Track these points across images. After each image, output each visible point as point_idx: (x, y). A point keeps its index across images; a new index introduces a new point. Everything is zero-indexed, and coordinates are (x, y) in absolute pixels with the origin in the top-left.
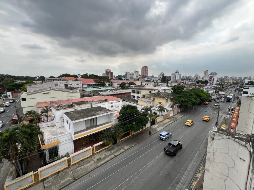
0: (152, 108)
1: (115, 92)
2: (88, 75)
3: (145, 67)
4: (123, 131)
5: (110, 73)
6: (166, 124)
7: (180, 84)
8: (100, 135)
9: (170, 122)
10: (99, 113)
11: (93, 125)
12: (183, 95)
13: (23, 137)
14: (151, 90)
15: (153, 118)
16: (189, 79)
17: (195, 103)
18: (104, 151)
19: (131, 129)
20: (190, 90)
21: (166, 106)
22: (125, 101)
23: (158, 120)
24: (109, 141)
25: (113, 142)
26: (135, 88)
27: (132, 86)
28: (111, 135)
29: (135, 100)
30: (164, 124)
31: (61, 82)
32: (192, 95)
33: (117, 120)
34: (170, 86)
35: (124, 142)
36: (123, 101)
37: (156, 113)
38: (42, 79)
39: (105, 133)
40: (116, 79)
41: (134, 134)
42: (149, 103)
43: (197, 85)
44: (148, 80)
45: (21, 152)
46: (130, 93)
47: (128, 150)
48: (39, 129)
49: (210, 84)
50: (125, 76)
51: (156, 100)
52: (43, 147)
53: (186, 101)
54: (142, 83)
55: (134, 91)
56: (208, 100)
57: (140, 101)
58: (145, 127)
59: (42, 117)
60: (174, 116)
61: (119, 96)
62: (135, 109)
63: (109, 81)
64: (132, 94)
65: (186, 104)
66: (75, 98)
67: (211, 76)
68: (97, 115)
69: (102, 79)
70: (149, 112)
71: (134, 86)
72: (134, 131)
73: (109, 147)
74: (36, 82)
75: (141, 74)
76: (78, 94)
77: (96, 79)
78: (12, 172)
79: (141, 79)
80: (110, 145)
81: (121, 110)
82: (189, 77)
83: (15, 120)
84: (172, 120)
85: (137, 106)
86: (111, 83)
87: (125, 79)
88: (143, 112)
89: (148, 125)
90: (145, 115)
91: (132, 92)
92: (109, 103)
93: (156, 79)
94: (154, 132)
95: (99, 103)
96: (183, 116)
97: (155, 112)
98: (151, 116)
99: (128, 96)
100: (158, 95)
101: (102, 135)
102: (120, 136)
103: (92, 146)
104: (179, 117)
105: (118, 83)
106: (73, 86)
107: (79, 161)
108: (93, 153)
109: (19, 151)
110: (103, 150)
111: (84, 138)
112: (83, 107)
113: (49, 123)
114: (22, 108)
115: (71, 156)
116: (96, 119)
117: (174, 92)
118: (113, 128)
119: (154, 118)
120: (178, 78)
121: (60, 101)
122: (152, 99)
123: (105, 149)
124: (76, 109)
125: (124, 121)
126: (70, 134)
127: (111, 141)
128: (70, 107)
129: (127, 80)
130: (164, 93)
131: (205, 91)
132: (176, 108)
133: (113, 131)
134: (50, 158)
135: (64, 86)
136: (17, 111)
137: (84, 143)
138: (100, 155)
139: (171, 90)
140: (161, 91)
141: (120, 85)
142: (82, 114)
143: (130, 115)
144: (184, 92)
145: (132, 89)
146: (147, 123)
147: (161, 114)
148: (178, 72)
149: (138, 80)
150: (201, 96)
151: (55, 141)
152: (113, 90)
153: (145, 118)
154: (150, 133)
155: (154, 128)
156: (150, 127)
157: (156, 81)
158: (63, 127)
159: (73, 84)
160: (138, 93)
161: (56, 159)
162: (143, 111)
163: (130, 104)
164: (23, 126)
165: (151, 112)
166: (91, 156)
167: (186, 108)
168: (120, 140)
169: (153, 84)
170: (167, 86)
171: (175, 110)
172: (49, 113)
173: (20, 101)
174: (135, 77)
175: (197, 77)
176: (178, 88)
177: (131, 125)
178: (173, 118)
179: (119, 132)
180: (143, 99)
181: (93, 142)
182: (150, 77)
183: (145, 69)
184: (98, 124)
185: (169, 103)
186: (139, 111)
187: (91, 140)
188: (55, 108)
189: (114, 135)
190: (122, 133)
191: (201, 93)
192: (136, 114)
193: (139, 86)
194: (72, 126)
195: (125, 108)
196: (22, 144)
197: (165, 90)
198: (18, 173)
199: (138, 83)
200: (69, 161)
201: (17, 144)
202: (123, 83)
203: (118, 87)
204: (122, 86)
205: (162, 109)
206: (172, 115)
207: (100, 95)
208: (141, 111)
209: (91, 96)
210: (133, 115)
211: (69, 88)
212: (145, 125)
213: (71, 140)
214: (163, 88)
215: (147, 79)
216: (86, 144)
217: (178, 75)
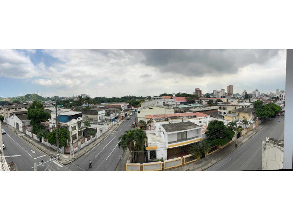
0: (237, 122)
1: (203, 109)
2: (181, 94)
3: (230, 86)
4: (211, 145)
5: (199, 92)
6: (250, 135)
7: (259, 100)
8: (189, 147)
9: (254, 134)
10: (189, 128)
11: (183, 138)
12: (262, 109)
13: (137, 137)
14: (236, 106)
15: (238, 131)
16: (266, 95)
17: (271, 115)
18: (192, 164)
19: (218, 144)
20: (267, 105)
21: (250, 119)
22: (212, 117)
23: (243, 132)
24: (197, 154)
25: (201, 155)
26: (222, 104)
27: (219, 103)
28: (199, 149)
29: (222, 116)
30: (248, 136)
31: (161, 100)
32: (268, 109)
33: (205, 135)
34: (252, 102)
35: (212, 156)
36: (210, 117)
37: (240, 127)
38: (150, 98)
39: (194, 147)
40: (204, 97)
41: (221, 148)
42: (235, 117)
43: (272, 101)
44: (233, 98)
45: (135, 147)
46: (217, 109)
47: (216, 164)
48: (145, 134)
49: (281, 99)
50: (212, 94)
51: (240, 115)
52: (147, 149)
53: (265, 114)
54: (228, 100)
55: (221, 107)
56: (280, 112)
57: (227, 116)
58: (231, 141)
59: (148, 126)
60: (256, 127)
61: (207, 112)
62: (221, 124)
63: (198, 99)
64: (219, 110)
65: (265, 116)
66: (169, 114)
67: (281, 93)
68: (187, 129)
69: (192, 97)
70: (235, 126)
71: (221, 103)
72: (221, 145)
73: (197, 160)
74: (146, 100)
75: (227, 92)
76: (173, 110)
77: (187, 97)
78: (130, 158)
79: (227, 96)
80: (198, 159)
81: (208, 126)
82: (266, 94)
83: (134, 125)
84: (255, 131)
85: (224, 121)
86: (200, 100)
87: (212, 97)
88: (229, 127)
89: (234, 139)
90: (231, 129)
91: (219, 108)
92: (197, 119)
93: (240, 96)
94: (240, 144)
95: (189, 118)
96: (263, 126)
97: (240, 125)
98: (237, 129)
99: (215, 113)
100: (242, 110)
101: (190, 148)
102: (207, 150)
103: (182, 157)
104: (260, 128)
105: (206, 101)
106: (169, 103)
107: (171, 168)
108: (182, 163)
109: (134, 146)
110: (191, 162)
111: (175, 148)
112: (175, 121)
113: (151, 131)
114: (138, 118)
115: (165, 161)
116: (186, 133)
117: (255, 107)
118: (201, 143)
119: (240, 131)
120: (258, 95)
121: (159, 115)
122: (237, 114)
123: (193, 162)
124: (170, 122)
125: (211, 136)
126: (165, 143)
127: (199, 154)
128: (166, 121)
129: (214, 97)
130: (247, 108)
131: (278, 105)
132: (257, 120)
133: (201, 145)
134: (150, 158)
135: (163, 103)
136: (135, 119)
137: (175, 153)
138: (188, 167)
139: (253, 105)
140: (244, 107)
141: (208, 102)
142: (174, 127)
143: (217, 131)
144: (263, 106)
145: (219, 105)
146: (233, 136)
147: (245, 127)
148: (258, 90)
149: (224, 97)
150: (275, 109)
151: (154, 146)
152: (201, 107)
153: (231, 132)
154: (236, 146)
155: (239, 140)
156: (236, 140)
157: (240, 98)
158: (160, 136)
159: (170, 101)
160: (225, 109)
161: (154, 161)
162: (229, 125)
163: (217, 119)
164: (137, 130)
165: (236, 126)
166: (181, 166)
167: (265, 120)
168: (208, 154)
169: (238, 101)
170: (250, 102)
171: (256, 122)
172: (152, 124)
173: (137, 113)
174: (221, 95)
175: (271, 94)
176: (258, 103)
177: (218, 140)
178: (256, 129)
179: (207, 146)
180: (229, 115)
181: (183, 153)
182: (235, 94)
183: (230, 87)
184: (188, 138)
185: (252, 117)
186: (225, 125)
187: (181, 151)
188: (155, 120)
189: (202, 149)
190: (209, 147)
191: (275, 107)
192: (222, 129)
193: (225, 103)
194: (167, 137)
195: (212, 124)
196: (136, 142)
197: (248, 106)
198: (133, 160)
199: (224, 100)
200: (163, 165)
201: (134, 141)
202: (211, 100)
203: (206, 104)
204: (210, 103)
205: (245, 122)
206: (254, 127)
207: (190, 111)
208: (227, 126)
209: (182, 112)
210: (219, 130)
211: (166, 105)
212: (231, 139)
213: (165, 148)
214: (246, 104)
215: (232, 96)
216: (177, 154)
217: (258, 93)
